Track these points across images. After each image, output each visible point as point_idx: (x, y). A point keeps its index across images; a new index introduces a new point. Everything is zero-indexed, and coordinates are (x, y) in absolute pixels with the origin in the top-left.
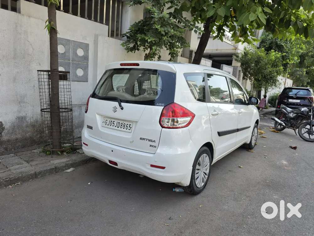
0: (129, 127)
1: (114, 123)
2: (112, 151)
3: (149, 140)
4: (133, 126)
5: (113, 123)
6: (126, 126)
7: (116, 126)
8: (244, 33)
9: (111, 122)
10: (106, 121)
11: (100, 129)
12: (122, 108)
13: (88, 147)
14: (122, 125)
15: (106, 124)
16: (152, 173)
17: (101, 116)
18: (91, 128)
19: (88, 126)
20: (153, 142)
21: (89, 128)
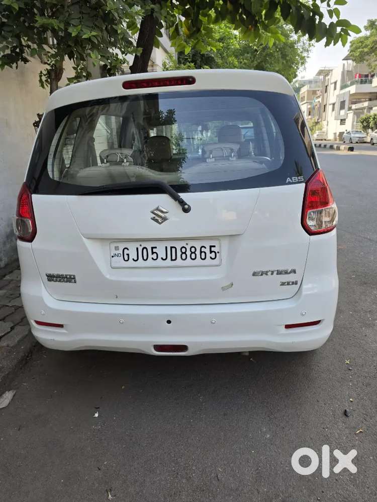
0: (211, 252)
1: (154, 250)
2: (169, 322)
3: (279, 273)
4: (223, 248)
5: (153, 253)
6: (198, 253)
7: (164, 258)
8: (195, 28)
9: (145, 250)
10: (126, 250)
11: (108, 277)
12: (186, 207)
13: (67, 330)
14: (185, 253)
15: (126, 258)
16: (292, 343)
17: (102, 240)
18: (70, 279)
19: (51, 278)
20: (290, 273)
21: (60, 281)
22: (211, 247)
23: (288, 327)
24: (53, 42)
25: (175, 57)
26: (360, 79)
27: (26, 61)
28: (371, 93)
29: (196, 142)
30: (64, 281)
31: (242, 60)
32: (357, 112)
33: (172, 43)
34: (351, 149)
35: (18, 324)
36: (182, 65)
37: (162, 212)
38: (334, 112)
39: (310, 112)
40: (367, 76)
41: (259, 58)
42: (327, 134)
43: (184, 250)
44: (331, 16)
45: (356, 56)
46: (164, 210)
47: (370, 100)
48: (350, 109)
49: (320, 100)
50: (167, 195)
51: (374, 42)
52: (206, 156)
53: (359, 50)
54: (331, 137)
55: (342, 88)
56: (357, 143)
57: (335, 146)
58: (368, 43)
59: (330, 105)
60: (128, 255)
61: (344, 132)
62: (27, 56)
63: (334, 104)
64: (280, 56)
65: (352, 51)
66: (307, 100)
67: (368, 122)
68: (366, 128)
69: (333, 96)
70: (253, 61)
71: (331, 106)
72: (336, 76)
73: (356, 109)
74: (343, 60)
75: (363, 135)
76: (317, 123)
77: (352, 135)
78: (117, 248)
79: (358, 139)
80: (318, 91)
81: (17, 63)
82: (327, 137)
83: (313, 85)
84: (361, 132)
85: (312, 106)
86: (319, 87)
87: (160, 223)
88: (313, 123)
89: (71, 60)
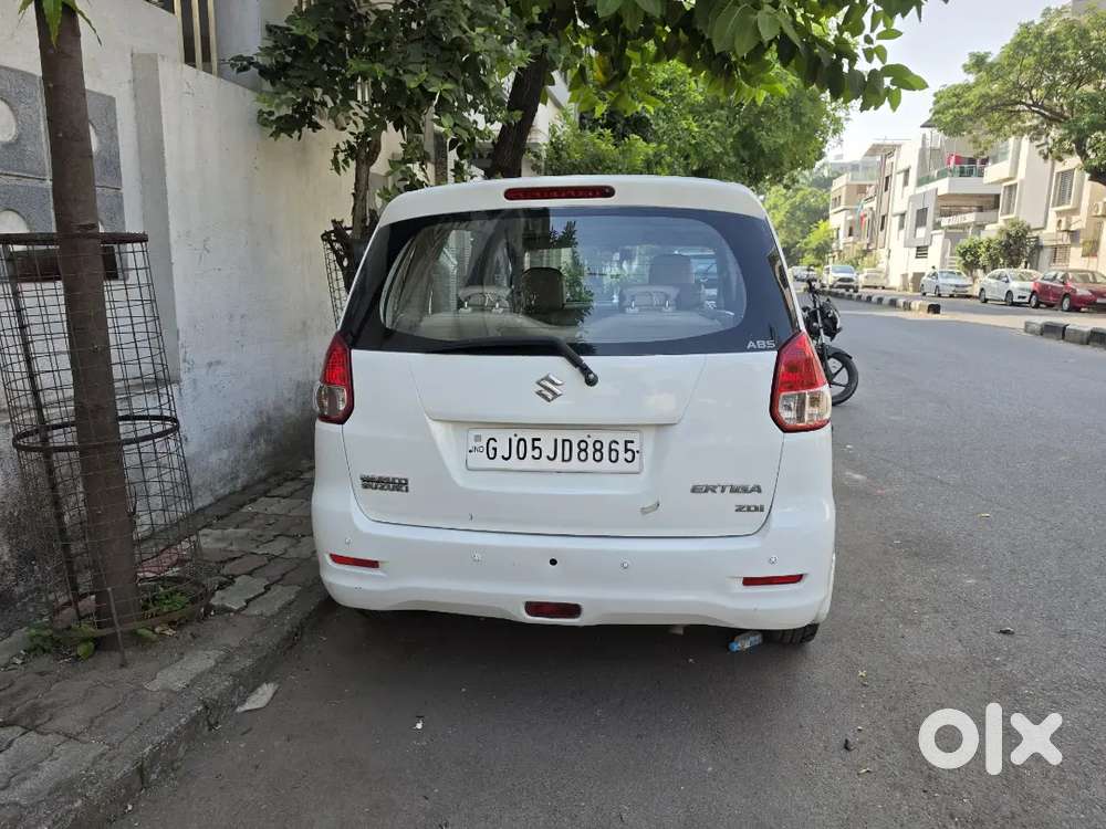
0: (626, 450)
1: (537, 444)
2: (553, 562)
3: (734, 490)
4: (645, 444)
5: (534, 448)
6: (605, 451)
7: (552, 456)
8: (617, 73)
9: (522, 443)
10: (492, 442)
11: (460, 482)
12: (591, 376)
13: (385, 572)
14: (585, 450)
15: (492, 454)
16: (755, 610)
17: (456, 423)
18: (399, 485)
19: (368, 482)
20: (752, 491)
21: (382, 488)
22: (626, 442)
23: (748, 582)
24: (363, 97)
25: (575, 118)
26: (958, 166)
27: (316, 127)
28: (981, 196)
29: (607, 281)
30: (389, 489)
31: (709, 122)
32: (953, 234)
33: (572, 95)
34: (935, 309)
35: (277, 582)
36: (588, 132)
37: (553, 383)
38: (902, 232)
39: (851, 230)
40: (972, 161)
41: (743, 118)
42: (887, 276)
43: (583, 446)
44: (869, 60)
45: (947, 124)
46: (556, 381)
47: (981, 209)
48: (937, 226)
49: (873, 204)
50: (563, 358)
51: (982, 96)
52: (625, 303)
53: (951, 111)
54: (895, 281)
55: (920, 183)
56: (951, 296)
57: (901, 302)
58: (971, 98)
59: (895, 216)
60: (495, 449)
61: (923, 274)
62: (318, 121)
63: (903, 215)
64: (789, 115)
65: (936, 113)
66: (847, 203)
67: (976, 256)
68: (971, 266)
69: (901, 198)
70: (731, 125)
71: (897, 219)
72: (908, 158)
73: (950, 228)
74: (923, 126)
75: (965, 280)
76: (866, 252)
77: (941, 281)
78: (478, 438)
79: (953, 288)
80: (870, 186)
81: (300, 131)
82: (888, 281)
83: (860, 174)
84: (959, 274)
85: (856, 217)
86: (872, 179)
87: (549, 401)
88: (857, 251)
89: (397, 131)
